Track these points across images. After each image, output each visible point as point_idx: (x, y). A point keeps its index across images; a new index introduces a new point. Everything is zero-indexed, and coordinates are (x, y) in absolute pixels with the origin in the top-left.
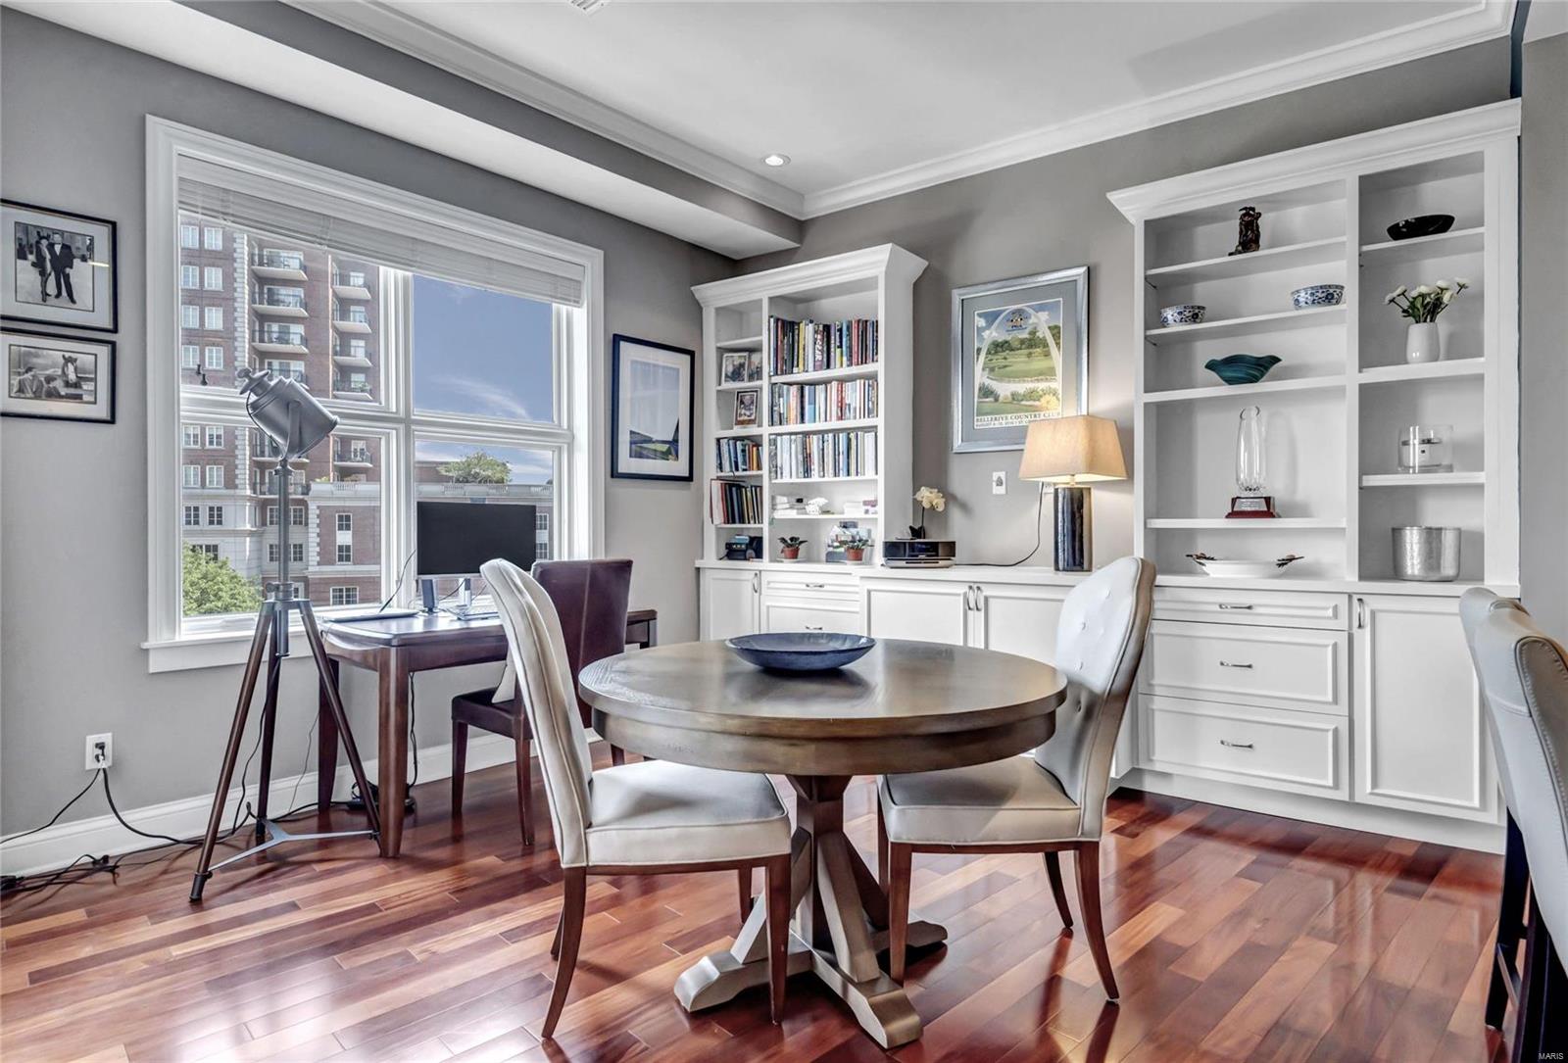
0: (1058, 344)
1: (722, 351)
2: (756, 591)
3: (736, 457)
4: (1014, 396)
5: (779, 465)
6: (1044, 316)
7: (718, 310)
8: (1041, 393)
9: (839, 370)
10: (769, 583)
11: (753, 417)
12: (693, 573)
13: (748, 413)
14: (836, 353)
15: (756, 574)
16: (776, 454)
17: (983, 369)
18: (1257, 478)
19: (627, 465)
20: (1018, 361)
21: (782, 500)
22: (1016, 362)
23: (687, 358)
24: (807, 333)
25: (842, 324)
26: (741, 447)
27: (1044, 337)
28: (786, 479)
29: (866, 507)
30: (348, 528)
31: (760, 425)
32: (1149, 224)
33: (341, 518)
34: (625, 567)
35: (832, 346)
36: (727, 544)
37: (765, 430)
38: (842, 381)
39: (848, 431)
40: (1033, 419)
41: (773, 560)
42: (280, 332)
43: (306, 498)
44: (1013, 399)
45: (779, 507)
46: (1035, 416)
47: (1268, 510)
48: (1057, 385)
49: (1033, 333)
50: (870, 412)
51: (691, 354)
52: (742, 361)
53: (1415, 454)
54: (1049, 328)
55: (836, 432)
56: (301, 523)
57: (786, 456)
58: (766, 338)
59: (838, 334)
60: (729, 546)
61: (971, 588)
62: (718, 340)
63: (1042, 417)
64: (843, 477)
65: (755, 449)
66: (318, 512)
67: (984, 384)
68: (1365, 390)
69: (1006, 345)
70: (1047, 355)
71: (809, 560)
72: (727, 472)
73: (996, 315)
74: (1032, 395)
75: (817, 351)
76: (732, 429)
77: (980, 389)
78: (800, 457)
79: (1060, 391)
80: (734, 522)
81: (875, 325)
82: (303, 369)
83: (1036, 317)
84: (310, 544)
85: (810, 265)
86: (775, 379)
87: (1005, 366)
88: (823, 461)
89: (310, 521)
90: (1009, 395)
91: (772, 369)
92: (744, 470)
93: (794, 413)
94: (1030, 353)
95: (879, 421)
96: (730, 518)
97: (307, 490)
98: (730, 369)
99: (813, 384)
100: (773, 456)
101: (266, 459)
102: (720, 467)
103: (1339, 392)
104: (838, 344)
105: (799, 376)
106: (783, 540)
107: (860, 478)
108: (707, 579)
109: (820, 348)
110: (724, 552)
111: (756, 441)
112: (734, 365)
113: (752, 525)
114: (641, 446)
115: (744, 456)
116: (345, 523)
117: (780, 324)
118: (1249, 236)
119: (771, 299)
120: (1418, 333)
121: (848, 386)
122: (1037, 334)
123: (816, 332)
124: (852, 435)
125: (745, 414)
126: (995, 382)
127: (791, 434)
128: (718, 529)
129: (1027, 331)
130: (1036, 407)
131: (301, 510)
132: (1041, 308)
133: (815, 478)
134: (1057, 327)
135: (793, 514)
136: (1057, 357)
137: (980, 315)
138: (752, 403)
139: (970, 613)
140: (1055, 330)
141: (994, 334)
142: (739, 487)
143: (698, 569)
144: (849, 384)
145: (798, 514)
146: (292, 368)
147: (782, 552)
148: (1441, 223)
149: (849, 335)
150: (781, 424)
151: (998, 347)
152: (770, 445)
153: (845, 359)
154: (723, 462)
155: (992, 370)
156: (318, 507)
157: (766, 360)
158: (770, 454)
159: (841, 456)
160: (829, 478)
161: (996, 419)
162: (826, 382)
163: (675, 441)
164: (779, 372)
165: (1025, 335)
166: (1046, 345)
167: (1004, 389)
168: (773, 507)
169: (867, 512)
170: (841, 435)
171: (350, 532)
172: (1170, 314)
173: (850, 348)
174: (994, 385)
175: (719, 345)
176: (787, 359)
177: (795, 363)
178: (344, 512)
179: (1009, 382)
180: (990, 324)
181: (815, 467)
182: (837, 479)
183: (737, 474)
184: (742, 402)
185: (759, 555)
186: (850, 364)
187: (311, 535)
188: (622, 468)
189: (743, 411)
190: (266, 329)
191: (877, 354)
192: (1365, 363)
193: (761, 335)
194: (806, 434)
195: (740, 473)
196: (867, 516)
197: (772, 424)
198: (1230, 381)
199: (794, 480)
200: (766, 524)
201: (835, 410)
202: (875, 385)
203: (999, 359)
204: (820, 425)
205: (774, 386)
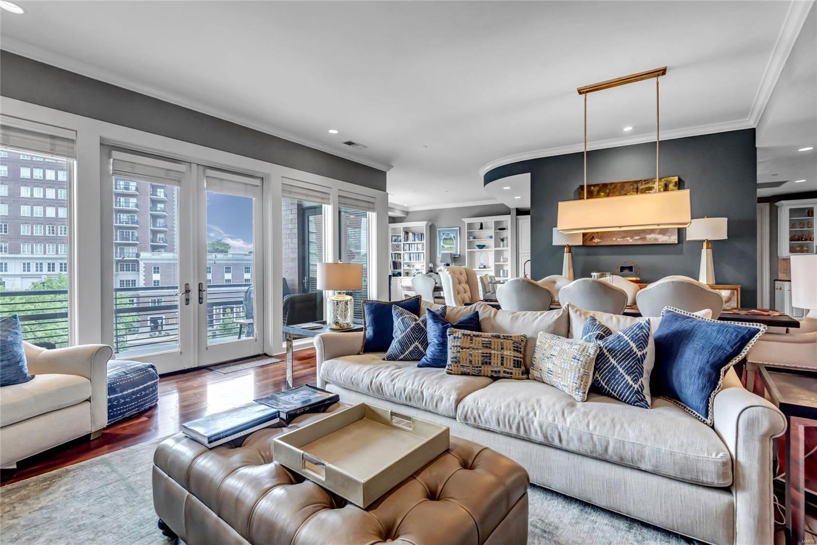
1: (392, 236)
2: (400, 283)
3: (395, 257)
5: (405, 259)
6: (452, 235)
7: (392, 228)
9: (417, 241)
10: (402, 281)
11: (399, 249)
14: (416, 239)
15: (400, 280)
17: (442, 243)
18: (483, 262)
20: (448, 242)
21: (405, 266)
24: (410, 235)
26: (397, 255)
28: (406, 261)
29: (422, 266)
30: (158, 272)
32: (468, 224)
33: (155, 268)
35: (415, 237)
37: (402, 252)
38: (417, 244)
39: (418, 253)
41: (404, 276)
42: (125, 185)
43: (138, 259)
44: (447, 248)
47: (485, 267)
48: (455, 246)
50: (423, 250)
52: (397, 238)
53: (502, 260)
55: (416, 253)
56: (135, 270)
57: (406, 257)
58: (402, 234)
59: (416, 235)
60: (395, 274)
62: (391, 234)
64: (417, 261)
65: (399, 256)
66: (144, 265)
67: (442, 245)
68: (495, 251)
70: (453, 241)
72: (394, 260)
73: (444, 233)
75: (412, 238)
76: (395, 252)
78: (409, 257)
80: (395, 270)
81: (423, 234)
82: (136, 201)
84: (140, 280)
85: (411, 223)
88: (413, 258)
89: (140, 269)
91: (403, 240)
92: (397, 260)
93: (408, 249)
95: (424, 251)
96: (394, 268)
97: (138, 255)
99: (412, 244)
100: (403, 257)
101: (118, 241)
102: (392, 259)
103: (492, 251)
105: (408, 242)
106: (405, 273)
107: (420, 261)
111: (400, 254)
112: (395, 239)
113: (399, 270)
115: (397, 257)
116: (156, 270)
117: (405, 232)
118: (481, 228)
119: (404, 228)
120: (502, 243)
121: (419, 245)
123: (412, 234)
125: (397, 249)
127: (407, 253)
128: (392, 271)
129: (449, 237)
131: (135, 265)
132: (452, 233)
133: (412, 261)
135: (408, 268)
137: (442, 233)
138: (399, 247)
141: (444, 237)
142: (396, 263)
146: (130, 201)
148: (504, 229)
149: (419, 236)
150: (405, 251)
151: (445, 239)
156: (144, 263)
157: (402, 238)
159: (417, 258)
160: (415, 261)
162: (414, 244)
164: (405, 241)
167: (446, 246)
168: (403, 267)
171: (159, 275)
172: (471, 238)
173: (419, 238)
174: (444, 245)
176: (407, 239)
178: (156, 265)
180: (443, 235)
185: (400, 275)
186: (419, 241)
187: (140, 276)
190: (118, 183)
191: (424, 239)
192: (495, 247)
194: (410, 253)
196: (422, 268)
198: (480, 248)
199: (408, 262)
200: (402, 270)
201: (416, 249)
202: (423, 245)
203: (445, 241)
204: (413, 252)
205: (404, 244)
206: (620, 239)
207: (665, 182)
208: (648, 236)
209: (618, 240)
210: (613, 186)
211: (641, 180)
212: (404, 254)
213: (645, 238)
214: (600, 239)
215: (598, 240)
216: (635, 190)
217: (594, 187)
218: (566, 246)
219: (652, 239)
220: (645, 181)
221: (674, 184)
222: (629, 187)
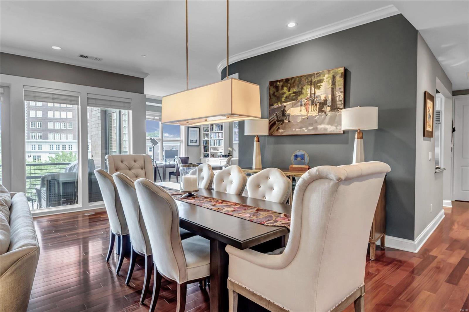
1: (204, 127)
2: (208, 162)
3: (205, 143)
9: (218, 131)
10: (210, 160)
12: (199, 159)
13: (207, 136)
14: (218, 129)
15: (208, 159)
19: (190, 144)
21: (212, 149)
23: (199, 129)
24: (214, 126)
25: (219, 125)
26: (206, 141)
28: (212, 146)
29: (222, 150)
34: (188, 158)
37: (209, 139)
38: (219, 133)
39: (220, 140)
41: (210, 157)
50: (222, 137)
51: (199, 128)
52: (207, 129)
55: (218, 140)
57: (212, 143)
60: (205, 155)
64: (219, 146)
71: (216, 157)
72: (204, 145)
75: (216, 129)
76: (205, 139)
78: (214, 143)
86: (211, 132)
93: (213, 137)
95: (223, 139)
96: (205, 151)
98: (205, 130)
99: (215, 133)
100: (210, 143)
102: (203, 144)
105: (213, 132)
106: (212, 155)
107: (221, 146)
108: (201, 160)
110: (204, 156)
111: (208, 141)
114: (192, 141)
115: (207, 143)
121: (219, 134)
123: (216, 126)
127: (212, 140)
128: (203, 153)
133: (216, 146)
135: (213, 151)
142: (206, 147)
143: (200, 159)
157: (209, 129)
162: (217, 133)
163: (197, 140)
168: (210, 150)
173: (220, 128)
177: (213, 130)
181: (216, 144)
185: (208, 157)
186: (220, 131)
188: (189, 145)
193: (209, 126)
194: (214, 140)
195: (206, 145)
197: (210, 138)
200: (209, 153)
201: (218, 137)
202: (222, 134)
204: (216, 139)
205: (210, 133)
206: (298, 130)
207: (333, 74)
208: (320, 127)
209: (297, 130)
210: (293, 80)
211: (314, 74)
212: (210, 141)
213: (316, 129)
214: (284, 130)
215: (282, 130)
216: (309, 83)
217: (279, 83)
218: (255, 136)
219: (322, 130)
220: (317, 74)
221: (340, 75)
222: (304, 80)
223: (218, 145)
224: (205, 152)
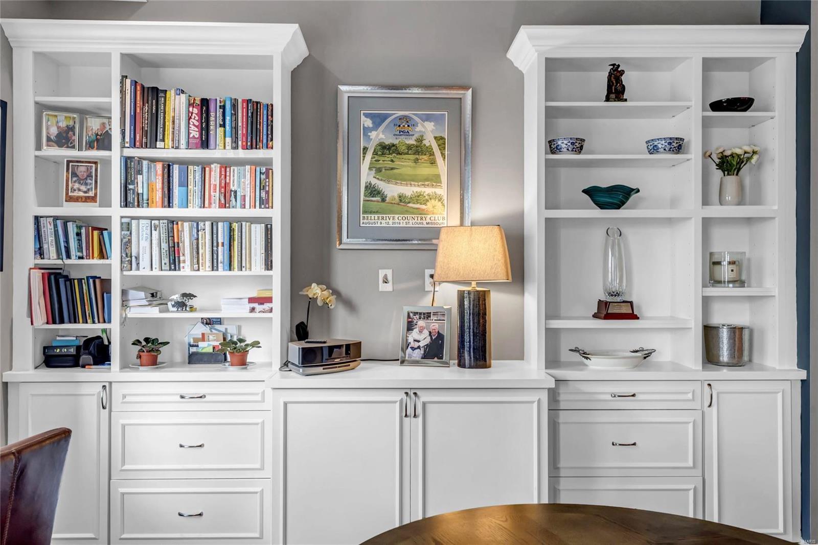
0: (443, 155)
1: (41, 108)
2: (104, 408)
3: (67, 241)
4: (401, 198)
5: (134, 254)
6: (430, 126)
7: (37, 55)
8: (427, 197)
9: (222, 150)
10: (124, 396)
11: (91, 194)
13: (83, 188)
14: (217, 134)
15: (104, 387)
16: (130, 241)
17: (370, 169)
20: (405, 165)
21: (138, 297)
22: (404, 166)
24: (178, 104)
25: (225, 102)
26: (75, 230)
27: (430, 146)
28: (144, 271)
29: (253, 305)
31: (108, 205)
32: (549, 62)
35: (212, 123)
36: (45, 348)
37: (115, 212)
38: (226, 165)
39: (230, 221)
40: (419, 221)
41: (124, 366)
44: (401, 201)
45: (131, 303)
46: (422, 219)
47: (633, 313)
48: (442, 191)
49: (420, 140)
50: (265, 202)
52: (71, 123)
53: (725, 272)
54: (435, 138)
55: (214, 222)
57: (145, 244)
58: (118, 102)
59: (220, 112)
60: (48, 351)
61: (407, 393)
62: (36, 93)
63: (428, 220)
64: (221, 272)
65: (96, 233)
67: (370, 184)
68: (704, 223)
69: (393, 148)
70: (433, 162)
72: (52, 259)
73: (383, 118)
74: (418, 198)
75: (193, 128)
76: (62, 206)
77: (366, 187)
78: (165, 246)
79: (445, 198)
80: (62, 321)
81: (270, 108)
83: (423, 126)
85: (194, 27)
86: (130, 153)
87: (392, 169)
88: (198, 253)
90: (396, 195)
91: (127, 139)
92: (81, 258)
93: (157, 194)
94: (417, 159)
95: (277, 213)
96: (56, 316)
98: (54, 131)
99: (185, 163)
100: (126, 244)
102: (40, 252)
104: (220, 121)
105: (163, 151)
106: (138, 342)
107: (244, 273)
108: (16, 397)
109: (197, 123)
110: (40, 358)
111: (99, 224)
112: (58, 127)
113: (90, 326)
115: (80, 240)
117: (138, 88)
119: (125, 57)
120: (729, 183)
121: (233, 171)
122: (424, 142)
123: (191, 105)
124: (235, 226)
125: (79, 190)
126: (382, 183)
127: (152, 219)
128: (36, 331)
129: (414, 138)
130: (424, 210)
132: (428, 118)
133: (186, 270)
134: (442, 138)
135: (154, 312)
136: (442, 167)
137: (366, 115)
138: (90, 176)
139: (406, 420)
140: (440, 140)
141: (382, 136)
142: (67, 278)
143: (6, 385)
144: (236, 168)
145: (160, 312)
147: (139, 357)
148: (743, 104)
149: (235, 114)
150: (138, 206)
151: (385, 149)
152: (122, 230)
153: (228, 140)
154: (45, 246)
155: (379, 170)
157: (116, 127)
158: (122, 241)
159: (220, 248)
160: (204, 272)
161: (383, 218)
162: (204, 165)
164: (138, 144)
165: (411, 141)
166: (432, 154)
167: (392, 190)
168: (124, 304)
169: (253, 310)
170: (220, 225)
173: (235, 128)
174: (382, 185)
175: (39, 99)
176: (149, 130)
177: (160, 136)
179: (396, 183)
180: (376, 126)
181: (186, 259)
182: (215, 273)
183: (68, 262)
184: (74, 174)
185: (105, 361)
186: (236, 148)
189: (77, 186)
191: (272, 140)
192: (705, 202)
193: (110, 96)
194: (172, 221)
195: (73, 261)
196: (253, 315)
197: (126, 204)
199: (156, 272)
202: (268, 173)
203: (385, 161)
204: (194, 211)
223: (214, 267)
224: (54, 322)
